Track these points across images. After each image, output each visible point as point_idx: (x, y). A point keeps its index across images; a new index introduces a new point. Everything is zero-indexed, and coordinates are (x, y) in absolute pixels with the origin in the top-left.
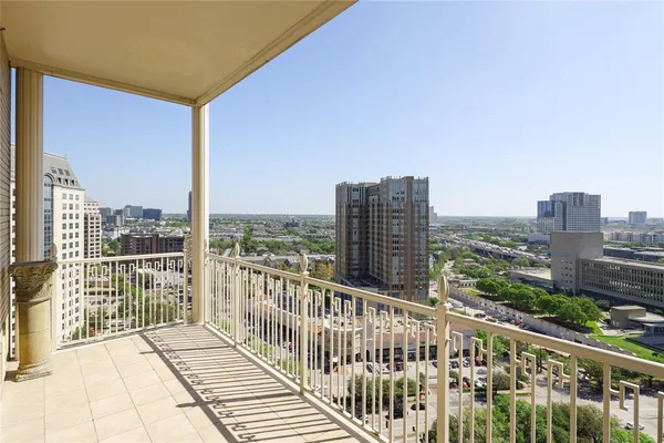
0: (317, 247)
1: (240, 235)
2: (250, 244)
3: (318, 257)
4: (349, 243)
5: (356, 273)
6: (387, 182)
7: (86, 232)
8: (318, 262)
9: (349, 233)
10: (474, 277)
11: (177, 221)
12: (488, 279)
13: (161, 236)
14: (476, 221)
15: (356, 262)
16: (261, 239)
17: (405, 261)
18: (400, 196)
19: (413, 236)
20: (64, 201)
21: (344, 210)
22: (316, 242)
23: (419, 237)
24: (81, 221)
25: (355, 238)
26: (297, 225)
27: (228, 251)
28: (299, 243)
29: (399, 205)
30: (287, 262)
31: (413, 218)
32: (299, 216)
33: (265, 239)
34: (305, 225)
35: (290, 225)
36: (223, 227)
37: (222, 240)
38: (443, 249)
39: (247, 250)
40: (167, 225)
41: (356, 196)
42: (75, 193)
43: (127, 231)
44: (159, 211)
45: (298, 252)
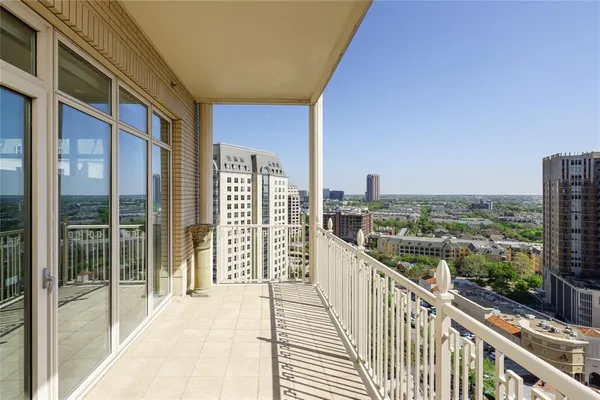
0: (514, 232)
1: (416, 216)
2: (427, 224)
3: (515, 244)
4: (565, 230)
5: (577, 270)
7: (290, 209)
8: (518, 250)
9: (565, 219)
11: (356, 201)
13: (343, 214)
15: (579, 255)
16: (441, 220)
20: (275, 186)
21: (556, 190)
22: (513, 227)
24: (286, 201)
26: (486, 206)
27: (404, 230)
28: (488, 227)
30: (471, 247)
32: (489, 197)
33: (445, 220)
34: (497, 206)
35: (477, 206)
36: (399, 206)
37: (397, 219)
39: (424, 231)
40: (348, 205)
41: (575, 170)
42: (282, 179)
44: (342, 193)
45: (488, 237)
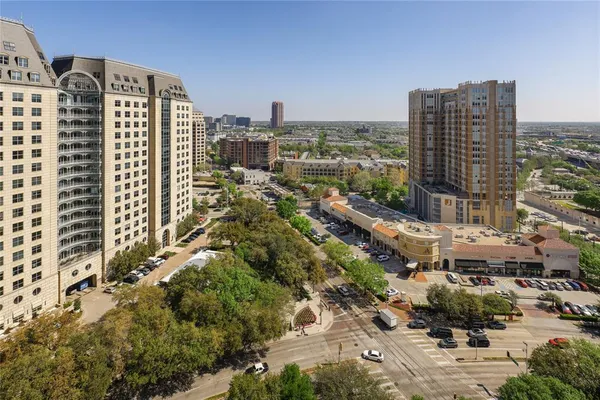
0: (386, 151)
1: (315, 140)
2: (324, 148)
3: (389, 161)
4: (424, 149)
5: (430, 179)
6: (465, 89)
7: (194, 136)
8: (391, 166)
9: (423, 139)
10: (568, 188)
11: (262, 127)
12: (590, 192)
13: (250, 140)
14: (565, 127)
15: (432, 168)
16: (334, 144)
17: (488, 169)
18: (481, 101)
19: (496, 143)
20: (178, 112)
21: (418, 116)
22: (386, 147)
23: (504, 143)
24: (190, 128)
25: (430, 144)
26: (367, 131)
27: (305, 154)
28: (370, 148)
29: (481, 112)
30: (359, 166)
31: (496, 124)
32: (369, 123)
33: (338, 144)
34: (375, 130)
35: (361, 131)
36: (300, 132)
37: (300, 144)
38: (528, 157)
39: (322, 154)
40: (254, 131)
41: (430, 102)
42: (186, 104)
43: (224, 136)
44: (248, 119)
45: (369, 156)
